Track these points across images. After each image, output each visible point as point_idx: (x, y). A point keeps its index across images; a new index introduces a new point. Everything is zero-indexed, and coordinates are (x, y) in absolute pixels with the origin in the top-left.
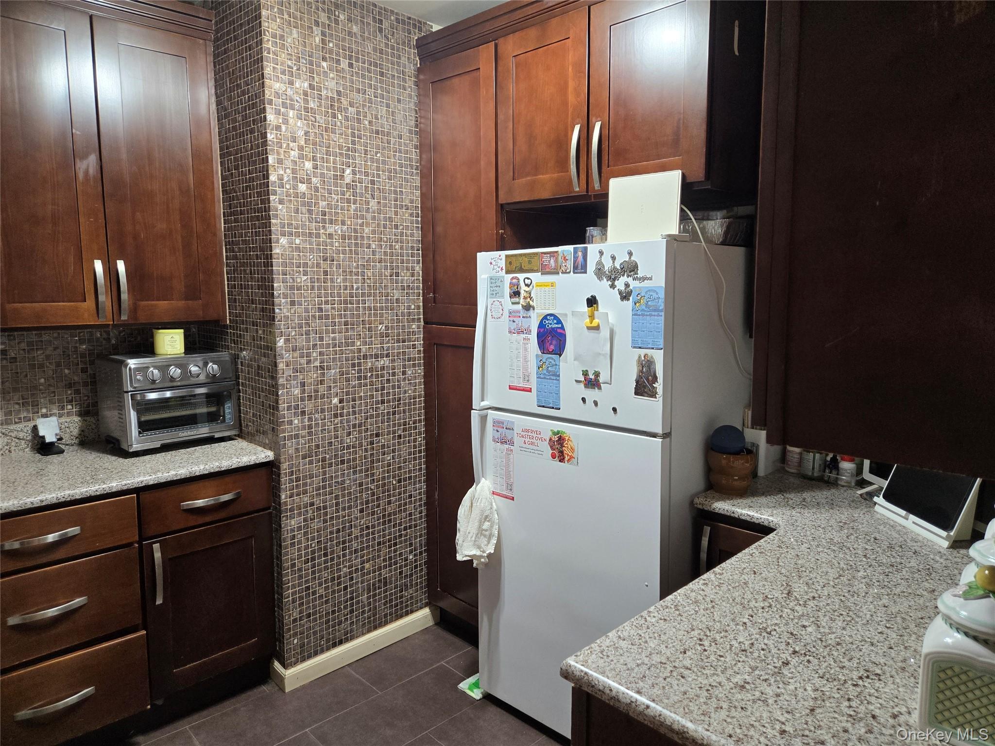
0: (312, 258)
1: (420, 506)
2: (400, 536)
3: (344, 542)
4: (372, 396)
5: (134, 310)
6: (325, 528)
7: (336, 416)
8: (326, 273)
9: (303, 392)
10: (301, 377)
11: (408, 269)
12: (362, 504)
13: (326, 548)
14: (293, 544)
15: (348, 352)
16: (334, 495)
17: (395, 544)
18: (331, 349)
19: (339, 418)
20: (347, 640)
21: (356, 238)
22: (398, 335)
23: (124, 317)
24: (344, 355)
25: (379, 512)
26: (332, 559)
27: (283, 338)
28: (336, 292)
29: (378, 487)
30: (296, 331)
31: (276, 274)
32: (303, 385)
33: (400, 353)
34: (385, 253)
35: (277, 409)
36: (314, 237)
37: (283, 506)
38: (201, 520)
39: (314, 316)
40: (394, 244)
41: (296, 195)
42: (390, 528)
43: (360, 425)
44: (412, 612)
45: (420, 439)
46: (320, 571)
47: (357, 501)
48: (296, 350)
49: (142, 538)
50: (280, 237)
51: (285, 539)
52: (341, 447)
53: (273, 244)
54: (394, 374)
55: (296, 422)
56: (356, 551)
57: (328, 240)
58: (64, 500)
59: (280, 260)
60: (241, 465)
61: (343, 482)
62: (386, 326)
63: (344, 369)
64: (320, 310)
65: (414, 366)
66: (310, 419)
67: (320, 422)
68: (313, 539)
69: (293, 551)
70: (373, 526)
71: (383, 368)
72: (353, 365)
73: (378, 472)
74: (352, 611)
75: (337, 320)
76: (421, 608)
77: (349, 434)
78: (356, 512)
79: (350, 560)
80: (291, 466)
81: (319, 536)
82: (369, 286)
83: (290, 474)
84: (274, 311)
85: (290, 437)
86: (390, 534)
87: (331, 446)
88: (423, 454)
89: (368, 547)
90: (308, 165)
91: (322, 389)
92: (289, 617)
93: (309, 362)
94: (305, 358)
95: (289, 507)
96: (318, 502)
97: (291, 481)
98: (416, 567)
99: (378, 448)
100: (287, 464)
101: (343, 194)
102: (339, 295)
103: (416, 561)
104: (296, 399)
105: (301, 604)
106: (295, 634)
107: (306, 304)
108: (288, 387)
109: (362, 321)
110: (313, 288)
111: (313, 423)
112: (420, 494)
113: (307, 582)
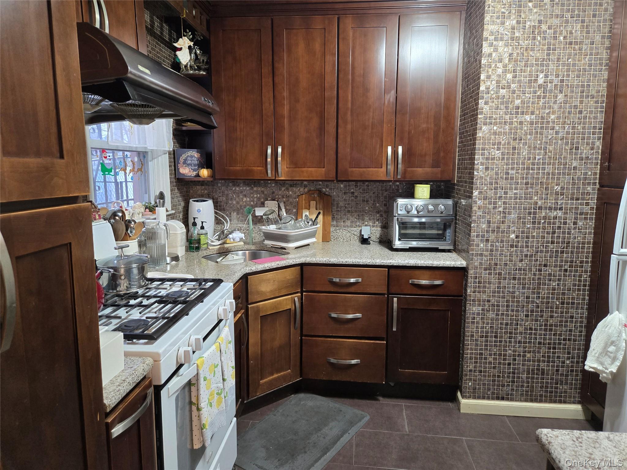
0: (503, 139)
1: (581, 327)
2: (560, 344)
3: (511, 333)
4: (543, 237)
5: (405, 172)
6: (497, 320)
7: (512, 246)
8: (514, 148)
9: (489, 227)
10: (488, 217)
11: (588, 144)
12: (527, 311)
13: (496, 333)
14: (473, 323)
15: (526, 204)
16: (506, 299)
17: (554, 348)
18: (513, 201)
19: (515, 249)
20: (508, 399)
21: (542, 123)
22: (573, 194)
23: (399, 177)
24: (523, 206)
25: (542, 321)
26: (501, 341)
27: (478, 191)
28: (521, 161)
29: (542, 303)
30: (487, 187)
31: (477, 149)
32: (489, 222)
33: (573, 208)
34: (568, 133)
35: (470, 235)
36: (508, 124)
37: (468, 297)
38: (419, 292)
39: (502, 178)
40: (576, 125)
41: (498, 98)
42: (550, 335)
43: (531, 256)
44: (565, 402)
45: (585, 276)
46: (491, 346)
47: (523, 308)
48: (486, 199)
49: (389, 293)
50: (483, 126)
51: (468, 317)
52: (514, 268)
53: (477, 131)
54: (565, 223)
55: (482, 245)
56: (520, 342)
57: (518, 126)
58: (355, 263)
59: (482, 141)
60: (445, 266)
61: (514, 292)
62: (561, 187)
63: (522, 215)
64: (507, 173)
65: (586, 219)
66: (492, 245)
67: (499, 248)
68: (488, 324)
69: (473, 327)
70: (536, 330)
71: (555, 218)
72: (530, 213)
73: (544, 292)
74: (513, 382)
75: (519, 181)
76: (574, 403)
77: (521, 261)
78: (522, 315)
79: (514, 346)
80: (476, 273)
81: (492, 323)
82: (550, 158)
83: (474, 278)
84: (474, 174)
85: (477, 255)
86: (550, 339)
87: (506, 266)
88: (587, 288)
89: (530, 342)
90: (509, 76)
91: (502, 226)
92: (467, 367)
93: (494, 208)
94: (492, 205)
95: (472, 298)
96: (493, 301)
97: (475, 282)
98: (572, 371)
99: (545, 275)
100: (473, 271)
101: (535, 92)
102: (523, 164)
103: (572, 366)
104: (483, 231)
105: (476, 362)
106: (470, 380)
107: (496, 169)
108: (478, 222)
109: (541, 182)
110: (503, 159)
111: (494, 248)
112: (581, 317)
113: (481, 349)
